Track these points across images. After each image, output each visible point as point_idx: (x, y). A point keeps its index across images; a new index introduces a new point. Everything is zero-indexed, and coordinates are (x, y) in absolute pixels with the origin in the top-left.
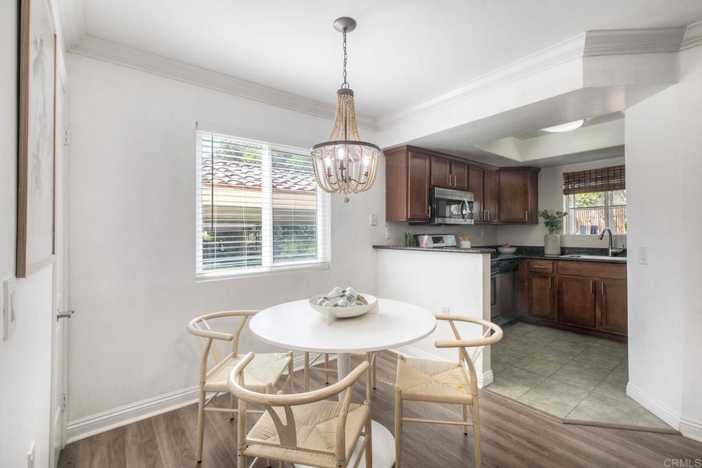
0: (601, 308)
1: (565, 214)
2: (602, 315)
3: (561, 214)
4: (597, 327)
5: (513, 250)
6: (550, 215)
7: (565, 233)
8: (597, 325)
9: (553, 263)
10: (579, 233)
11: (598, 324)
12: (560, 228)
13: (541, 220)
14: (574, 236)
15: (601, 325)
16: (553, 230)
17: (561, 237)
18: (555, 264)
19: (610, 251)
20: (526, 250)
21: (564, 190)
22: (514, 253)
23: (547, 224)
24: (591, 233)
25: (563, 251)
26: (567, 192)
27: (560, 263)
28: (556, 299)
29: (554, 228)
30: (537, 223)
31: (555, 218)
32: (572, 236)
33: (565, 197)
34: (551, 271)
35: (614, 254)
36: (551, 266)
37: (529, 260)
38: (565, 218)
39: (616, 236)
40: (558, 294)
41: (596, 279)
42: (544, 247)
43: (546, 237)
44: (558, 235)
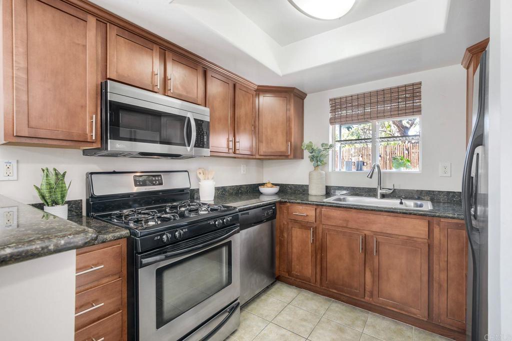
0: (373, 272)
1: (331, 146)
2: (373, 282)
3: (327, 147)
4: (367, 298)
5: (276, 189)
6: (315, 148)
7: (330, 169)
8: (366, 295)
9: (316, 209)
10: (344, 170)
11: (367, 293)
12: (325, 164)
13: (307, 154)
14: (340, 173)
15: (372, 295)
16: (318, 166)
17: (326, 174)
18: (318, 211)
19: (379, 191)
20: (291, 189)
21: (331, 119)
22: (277, 194)
23: (312, 159)
24: (357, 170)
25: (329, 191)
26: (333, 121)
27: (324, 209)
28: (319, 257)
29: (319, 163)
30: (302, 158)
31: (320, 151)
32: (338, 173)
33: (331, 127)
34: (313, 219)
35: (383, 196)
36: (313, 213)
37: (289, 204)
38: (330, 152)
39: (385, 173)
40: (320, 250)
41: (366, 232)
42: (307, 186)
43: (310, 174)
44: (324, 172)
